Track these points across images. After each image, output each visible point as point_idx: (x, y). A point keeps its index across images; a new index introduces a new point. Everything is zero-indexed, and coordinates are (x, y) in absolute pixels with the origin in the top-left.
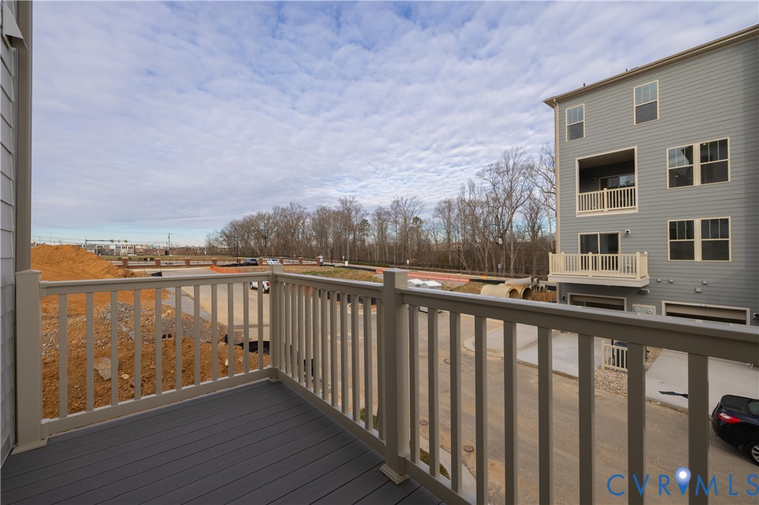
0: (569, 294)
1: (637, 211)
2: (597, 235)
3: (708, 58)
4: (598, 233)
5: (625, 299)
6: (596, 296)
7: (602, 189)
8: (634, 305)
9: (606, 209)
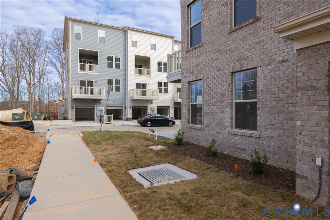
0: (75, 105)
1: (99, 74)
2: (86, 81)
3: (116, 31)
4: (86, 80)
5: (95, 105)
6: (85, 105)
7: (88, 63)
8: (98, 107)
9: (89, 71)
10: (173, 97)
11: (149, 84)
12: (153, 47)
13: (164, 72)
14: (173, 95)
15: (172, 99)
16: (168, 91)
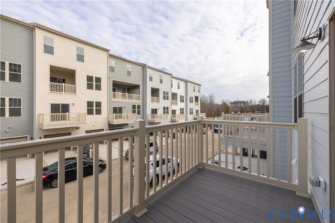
10: (108, 119)
11: (73, 104)
12: (80, 58)
13: (96, 89)
14: (108, 116)
15: (107, 120)
16: (102, 111)
